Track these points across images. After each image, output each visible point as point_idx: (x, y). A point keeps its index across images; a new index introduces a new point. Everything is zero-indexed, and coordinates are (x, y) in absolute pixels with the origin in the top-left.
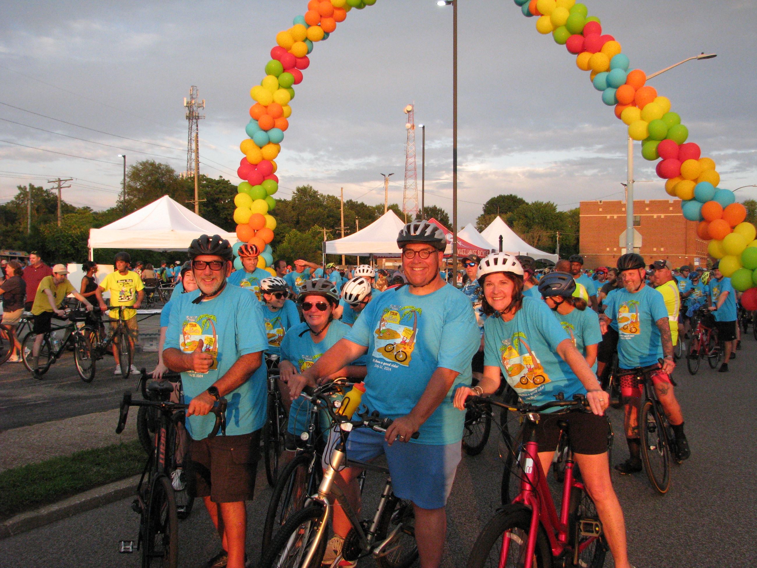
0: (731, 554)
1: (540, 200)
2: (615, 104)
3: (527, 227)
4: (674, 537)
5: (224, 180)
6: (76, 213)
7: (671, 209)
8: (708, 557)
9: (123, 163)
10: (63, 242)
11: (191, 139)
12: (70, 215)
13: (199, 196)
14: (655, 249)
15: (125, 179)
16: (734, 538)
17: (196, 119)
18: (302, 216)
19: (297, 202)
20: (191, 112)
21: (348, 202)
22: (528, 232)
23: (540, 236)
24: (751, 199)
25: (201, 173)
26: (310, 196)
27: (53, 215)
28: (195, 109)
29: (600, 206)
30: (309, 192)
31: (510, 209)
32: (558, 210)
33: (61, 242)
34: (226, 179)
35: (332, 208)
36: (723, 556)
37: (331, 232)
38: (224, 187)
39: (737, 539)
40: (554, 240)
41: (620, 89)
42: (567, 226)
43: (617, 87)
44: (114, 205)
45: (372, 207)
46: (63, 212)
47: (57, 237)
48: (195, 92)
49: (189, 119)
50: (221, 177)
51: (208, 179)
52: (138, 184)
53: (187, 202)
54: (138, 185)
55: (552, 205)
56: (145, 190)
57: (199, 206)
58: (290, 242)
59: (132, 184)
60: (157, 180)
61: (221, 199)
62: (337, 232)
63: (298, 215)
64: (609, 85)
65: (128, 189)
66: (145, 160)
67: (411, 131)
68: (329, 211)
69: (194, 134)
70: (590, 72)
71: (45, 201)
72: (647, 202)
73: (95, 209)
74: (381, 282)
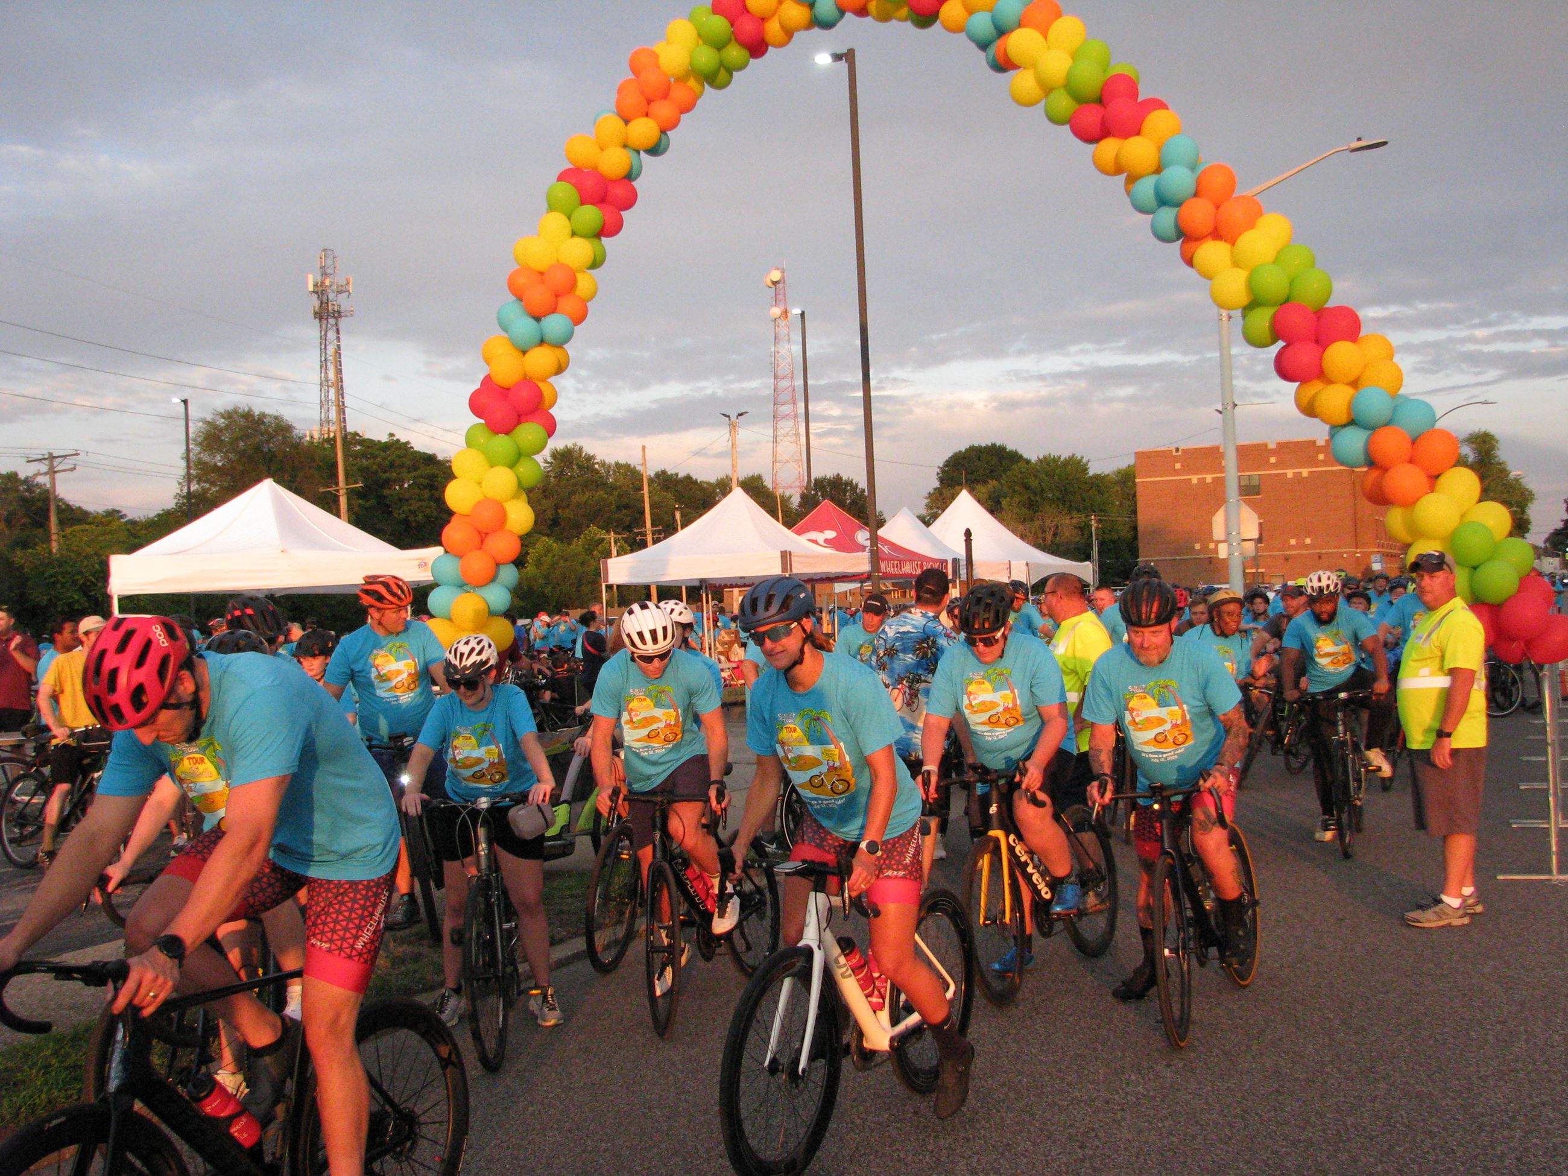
0: (1428, 1152)
1: (1055, 453)
2: (1178, 239)
3: (1029, 509)
4: (1313, 1127)
5: (398, 441)
6: (90, 524)
7: (1321, 457)
8: (1381, 1162)
9: (183, 415)
10: (63, 587)
11: (326, 360)
12: (77, 528)
13: (347, 477)
14: (1293, 542)
15: (188, 450)
16: (1434, 1120)
17: (334, 317)
18: (564, 509)
19: (552, 479)
20: (324, 303)
21: (657, 475)
22: (1032, 520)
23: (1057, 527)
24: (1483, 430)
25: (350, 428)
26: (580, 467)
27: (41, 530)
28: (331, 296)
29: (1176, 459)
30: (577, 458)
31: (992, 474)
32: (1092, 472)
33: (59, 586)
34: (403, 440)
35: (624, 489)
36: (1410, 1159)
37: (626, 540)
38: (400, 457)
39: (1439, 1122)
40: (1086, 533)
41: (1184, 207)
42: (1113, 504)
43: (1178, 205)
44: (170, 504)
45: (708, 483)
46: (62, 523)
47: (51, 576)
48: (329, 262)
49: (321, 318)
50: (391, 435)
51: (365, 440)
52: (218, 458)
53: (321, 490)
54: (219, 460)
55: (1081, 460)
56: (234, 468)
57: (348, 499)
58: (538, 563)
59: (205, 457)
60: (258, 448)
61: (395, 481)
62: (639, 538)
63: (557, 507)
64: (1162, 200)
65: (196, 470)
66: (230, 408)
67: (782, 323)
68: (620, 496)
69: (331, 349)
70: (1123, 176)
71: (24, 500)
72: (1272, 446)
73: (132, 514)
74: (727, 638)
